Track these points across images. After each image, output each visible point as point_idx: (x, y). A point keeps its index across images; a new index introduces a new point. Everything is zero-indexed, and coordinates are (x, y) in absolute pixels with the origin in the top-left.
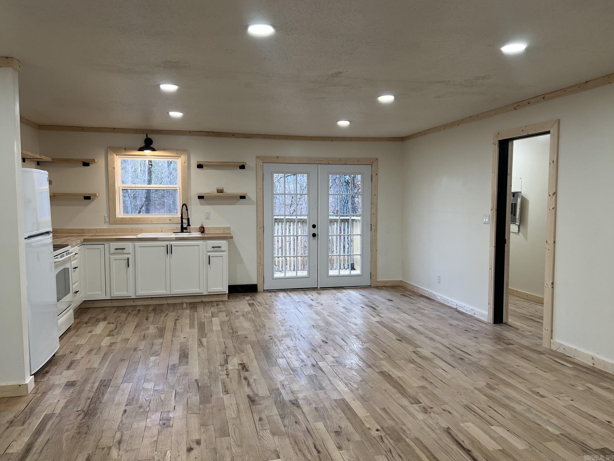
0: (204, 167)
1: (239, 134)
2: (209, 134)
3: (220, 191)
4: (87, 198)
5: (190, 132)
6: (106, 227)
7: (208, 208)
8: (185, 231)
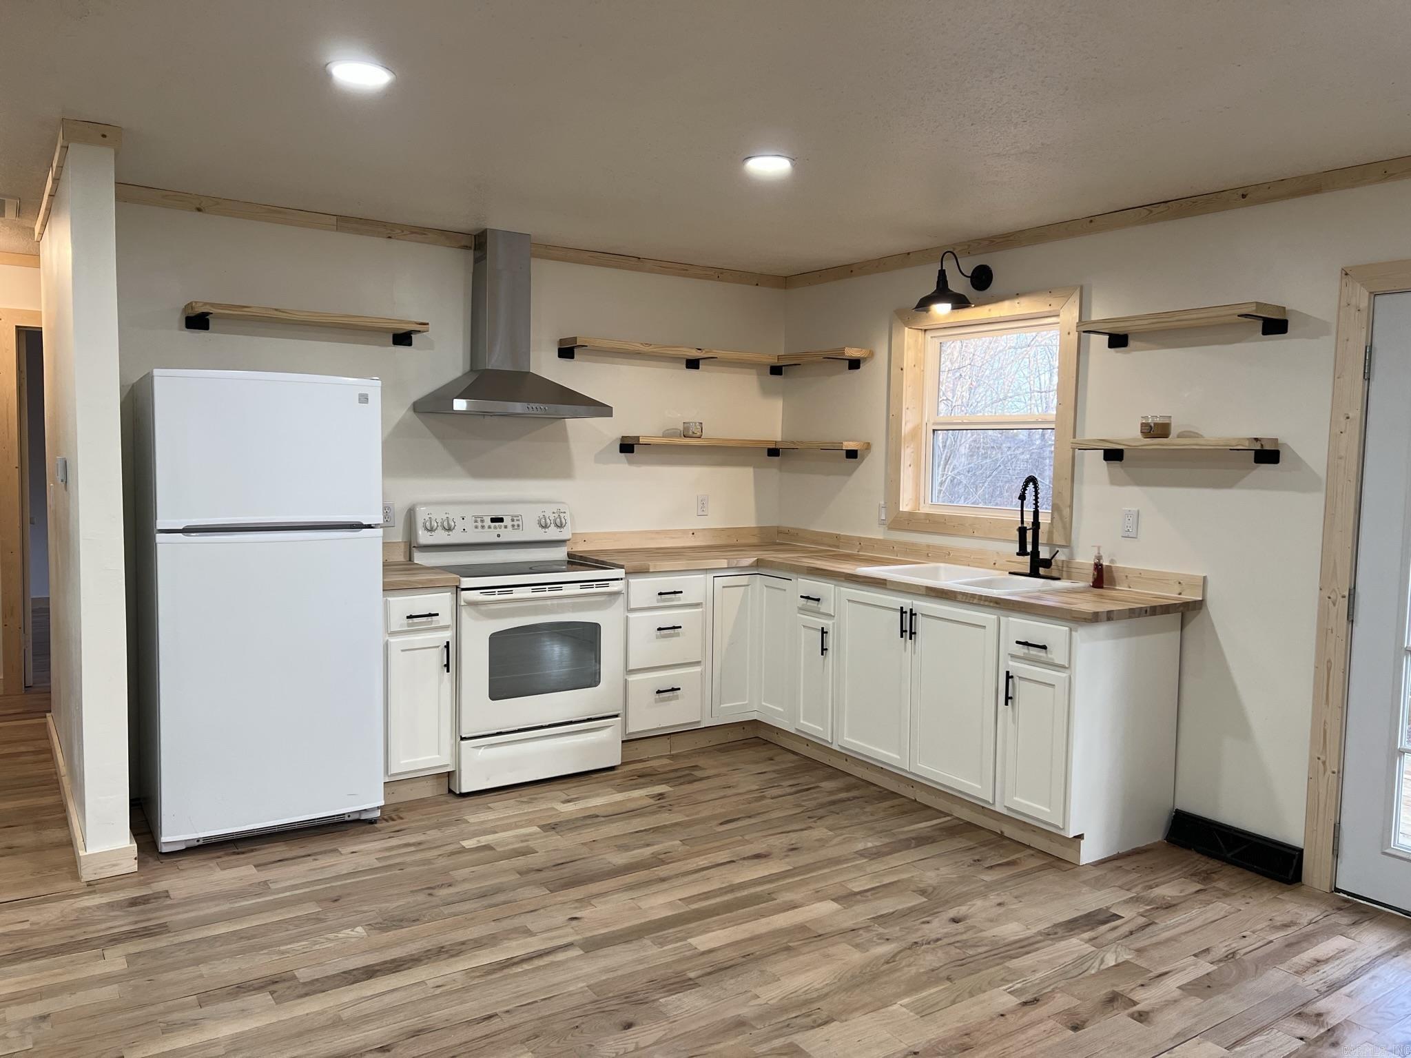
0: (1131, 343)
1: (1269, 185)
2: (1151, 212)
3: (1156, 430)
4: (852, 454)
5: (1091, 219)
6: (878, 534)
7: (1134, 497)
8: (1042, 571)
